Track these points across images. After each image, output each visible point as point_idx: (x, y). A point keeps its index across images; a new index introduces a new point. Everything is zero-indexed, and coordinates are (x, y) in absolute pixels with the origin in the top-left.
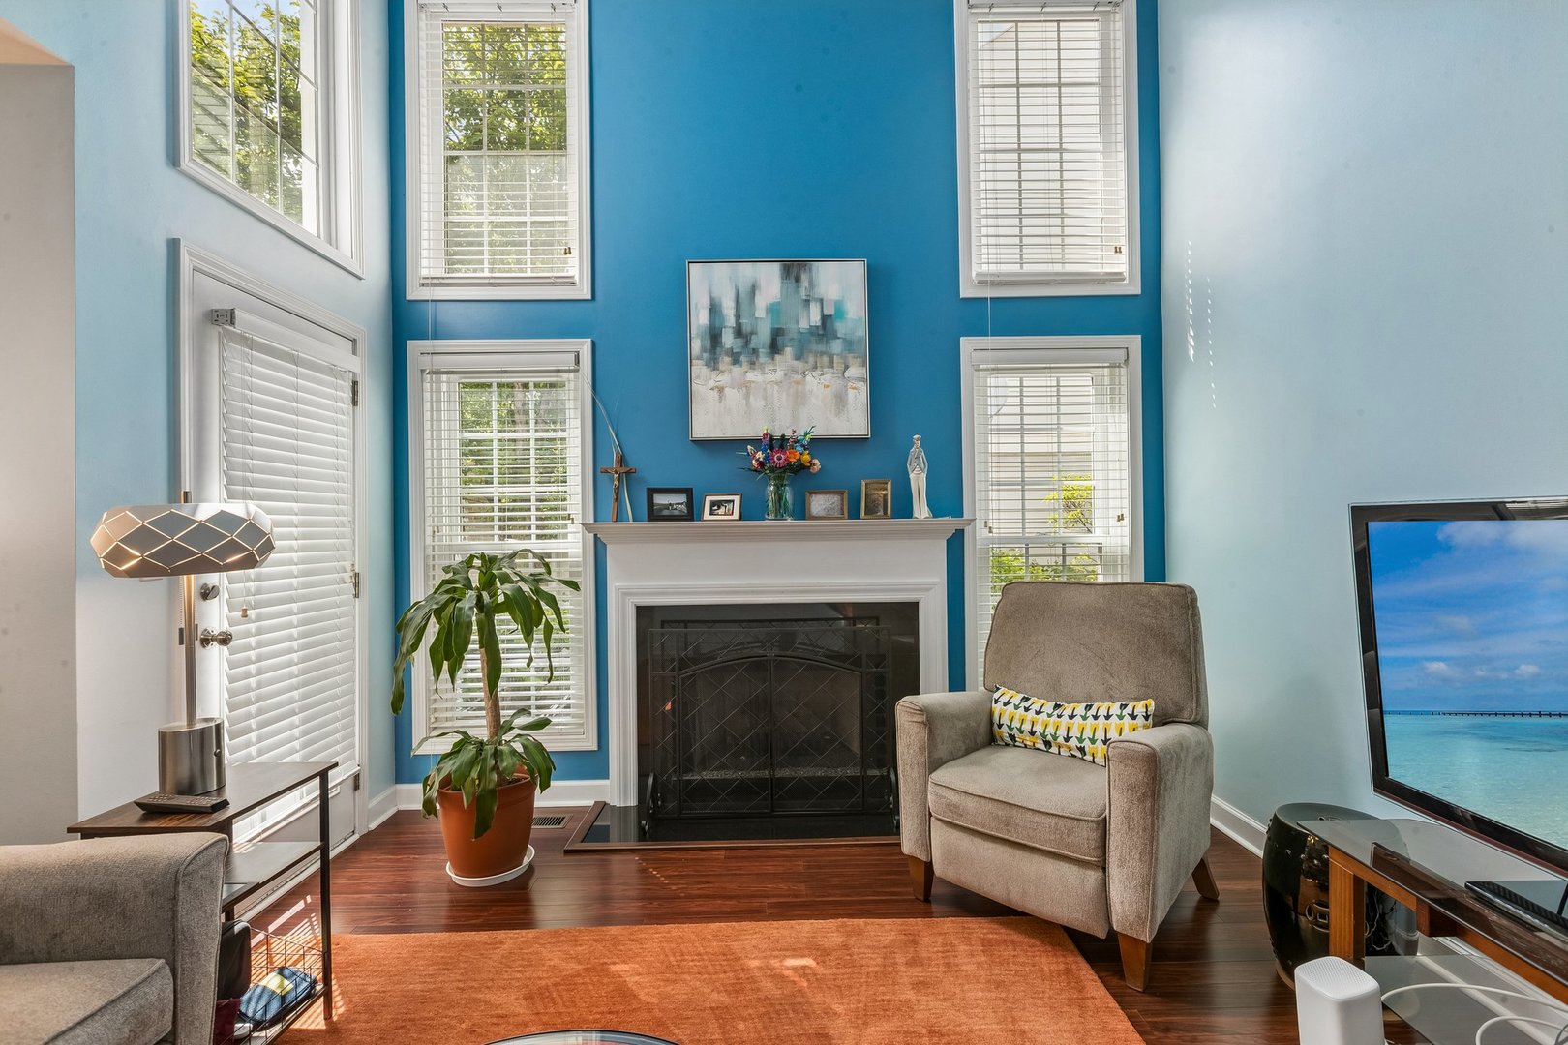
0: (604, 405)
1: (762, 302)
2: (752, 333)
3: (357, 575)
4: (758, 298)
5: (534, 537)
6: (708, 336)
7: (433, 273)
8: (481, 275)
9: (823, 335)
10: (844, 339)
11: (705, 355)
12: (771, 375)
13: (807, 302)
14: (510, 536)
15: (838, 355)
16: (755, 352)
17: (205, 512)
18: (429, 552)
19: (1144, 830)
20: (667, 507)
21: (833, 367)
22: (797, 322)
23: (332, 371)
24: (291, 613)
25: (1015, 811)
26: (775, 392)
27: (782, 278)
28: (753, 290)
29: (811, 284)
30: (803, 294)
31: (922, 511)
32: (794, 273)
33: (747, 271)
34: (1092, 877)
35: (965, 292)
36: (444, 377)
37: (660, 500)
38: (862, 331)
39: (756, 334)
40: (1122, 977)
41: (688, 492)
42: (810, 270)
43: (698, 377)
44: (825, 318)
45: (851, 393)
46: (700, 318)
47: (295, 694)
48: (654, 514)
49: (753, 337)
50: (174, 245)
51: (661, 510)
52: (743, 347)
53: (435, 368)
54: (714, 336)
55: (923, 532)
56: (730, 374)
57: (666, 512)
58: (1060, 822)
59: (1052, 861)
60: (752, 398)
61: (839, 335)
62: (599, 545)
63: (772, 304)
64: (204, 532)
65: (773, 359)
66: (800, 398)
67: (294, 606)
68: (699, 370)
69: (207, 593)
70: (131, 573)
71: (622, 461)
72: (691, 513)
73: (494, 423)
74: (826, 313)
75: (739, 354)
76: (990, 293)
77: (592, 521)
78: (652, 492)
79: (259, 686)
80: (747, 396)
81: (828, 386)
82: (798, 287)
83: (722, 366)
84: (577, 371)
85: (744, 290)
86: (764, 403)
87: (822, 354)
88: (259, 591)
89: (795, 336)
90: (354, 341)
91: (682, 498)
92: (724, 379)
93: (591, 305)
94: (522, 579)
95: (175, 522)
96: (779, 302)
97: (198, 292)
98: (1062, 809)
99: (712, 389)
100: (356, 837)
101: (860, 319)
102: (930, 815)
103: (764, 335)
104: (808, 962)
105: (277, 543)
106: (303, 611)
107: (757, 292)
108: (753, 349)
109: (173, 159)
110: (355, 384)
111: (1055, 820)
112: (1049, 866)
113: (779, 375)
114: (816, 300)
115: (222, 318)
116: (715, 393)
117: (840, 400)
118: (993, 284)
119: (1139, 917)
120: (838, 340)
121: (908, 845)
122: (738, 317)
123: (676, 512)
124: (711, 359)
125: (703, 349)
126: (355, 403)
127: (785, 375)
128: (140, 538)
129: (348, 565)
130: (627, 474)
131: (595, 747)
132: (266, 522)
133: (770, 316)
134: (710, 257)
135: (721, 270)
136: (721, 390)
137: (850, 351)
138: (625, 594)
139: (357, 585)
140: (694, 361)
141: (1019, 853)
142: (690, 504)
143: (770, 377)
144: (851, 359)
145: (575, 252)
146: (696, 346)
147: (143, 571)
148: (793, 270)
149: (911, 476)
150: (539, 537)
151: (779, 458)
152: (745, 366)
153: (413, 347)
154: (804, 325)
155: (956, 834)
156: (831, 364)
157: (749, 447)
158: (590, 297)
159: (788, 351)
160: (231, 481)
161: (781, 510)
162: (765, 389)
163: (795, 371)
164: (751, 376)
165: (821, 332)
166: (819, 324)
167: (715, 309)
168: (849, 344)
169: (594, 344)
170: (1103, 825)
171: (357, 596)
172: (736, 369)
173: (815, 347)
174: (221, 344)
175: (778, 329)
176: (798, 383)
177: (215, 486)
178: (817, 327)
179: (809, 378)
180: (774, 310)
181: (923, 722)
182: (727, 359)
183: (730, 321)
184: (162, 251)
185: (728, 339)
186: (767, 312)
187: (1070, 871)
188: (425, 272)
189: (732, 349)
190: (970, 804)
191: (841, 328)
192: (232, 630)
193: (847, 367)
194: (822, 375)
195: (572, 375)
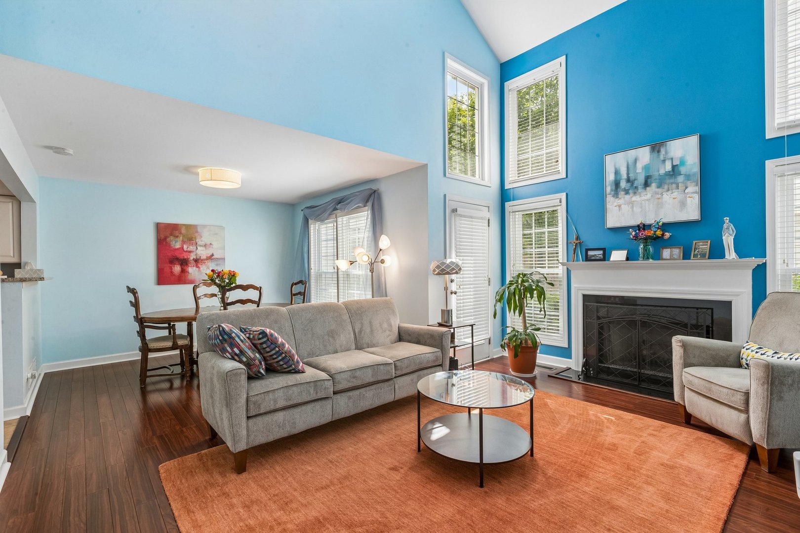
0: (571, 218)
1: (639, 166)
2: (635, 180)
3: (489, 279)
4: (637, 164)
5: (547, 267)
6: (614, 184)
7: (513, 179)
8: (528, 176)
9: (673, 175)
10: (685, 175)
11: (612, 193)
12: (645, 197)
13: (664, 161)
14: (538, 267)
15: (681, 183)
16: (636, 188)
17: (448, 261)
18: (512, 272)
19: (764, 398)
20: (593, 256)
21: (678, 189)
22: (659, 171)
23: (482, 218)
24: (470, 288)
25: (713, 385)
26: (647, 204)
27: (651, 152)
28: (636, 161)
29: (666, 152)
30: (662, 158)
31: (731, 255)
32: (657, 149)
33: (632, 153)
34: (743, 416)
35: (769, 135)
36: (517, 213)
37: (590, 253)
38: (696, 169)
39: (637, 180)
40: (760, 465)
41: (604, 250)
42: (666, 146)
43: (609, 202)
44: (674, 167)
45: (689, 200)
46: (610, 177)
47: (472, 310)
48: (587, 259)
49: (635, 181)
50: (445, 196)
51: (591, 257)
52: (630, 187)
53: (514, 210)
54: (617, 184)
55: (732, 266)
56: (624, 199)
57: (593, 258)
58: (730, 391)
59: (727, 408)
60: (635, 208)
61: (682, 173)
62: (569, 271)
63: (645, 165)
64: (448, 266)
65: (645, 189)
66: (659, 206)
67: (472, 286)
68: (610, 199)
69: (452, 281)
70: (437, 274)
71: (577, 238)
72: (605, 257)
73: (546, 226)
74: (674, 164)
75: (628, 190)
76: (786, 133)
77: (566, 262)
78: (587, 250)
79: (463, 306)
80: (632, 207)
81: (675, 198)
82: (659, 155)
83: (620, 196)
84: (561, 205)
85: (631, 161)
86: (640, 210)
87: (672, 183)
88: (463, 281)
89: (657, 177)
90: (489, 207)
91: (601, 252)
92: (621, 201)
93: (566, 180)
94: (533, 281)
95: (443, 263)
96: (649, 164)
97: (450, 205)
98: (731, 386)
99: (616, 206)
100: (489, 358)
101: (694, 164)
102: (684, 386)
103: (641, 179)
104: (613, 418)
105: (462, 269)
106: (474, 288)
107: (638, 162)
108: (636, 187)
109: (445, 175)
110: (489, 220)
111: (727, 390)
112: (726, 410)
113: (649, 196)
114: (669, 159)
115: (454, 211)
116: (617, 208)
117: (683, 204)
118: (789, 127)
119: (761, 435)
120: (682, 176)
121: (677, 398)
122: (628, 174)
123: (598, 258)
124: (615, 194)
125: (612, 190)
126: (489, 226)
127: (652, 196)
128: (438, 267)
129: (486, 275)
130: (579, 243)
131: (567, 346)
132: (460, 263)
133: (644, 171)
134: (614, 151)
135: (620, 156)
136: (620, 206)
137: (688, 180)
138: (578, 290)
139: (489, 282)
140: (607, 196)
141: (716, 404)
142: (604, 254)
143: (644, 198)
144: (689, 183)
145: (560, 162)
146: (608, 189)
147: (438, 274)
148: (656, 148)
149: (724, 238)
150: (549, 267)
151: (642, 234)
152: (631, 195)
153: (507, 204)
154: (662, 172)
155: (693, 394)
156: (677, 188)
157: (630, 230)
158: (565, 177)
159: (654, 185)
160: (457, 252)
161: (646, 257)
162: (641, 204)
163: (657, 193)
164: (634, 199)
165: (671, 173)
166: (670, 170)
167: (617, 173)
168: (688, 177)
169: (567, 194)
170: (747, 394)
171: (489, 285)
172: (627, 197)
173: (668, 181)
174: (455, 217)
175: (648, 176)
176: (659, 199)
177: (454, 255)
178: (669, 172)
179: (665, 196)
180: (646, 168)
181: (681, 346)
182: (623, 193)
183: (624, 176)
184: (443, 197)
185: (623, 184)
186: (642, 170)
187: (734, 413)
188: (510, 179)
189: (625, 188)
190: (696, 381)
191: (683, 170)
192: (457, 291)
193: (686, 188)
194: (672, 193)
195: (560, 207)
